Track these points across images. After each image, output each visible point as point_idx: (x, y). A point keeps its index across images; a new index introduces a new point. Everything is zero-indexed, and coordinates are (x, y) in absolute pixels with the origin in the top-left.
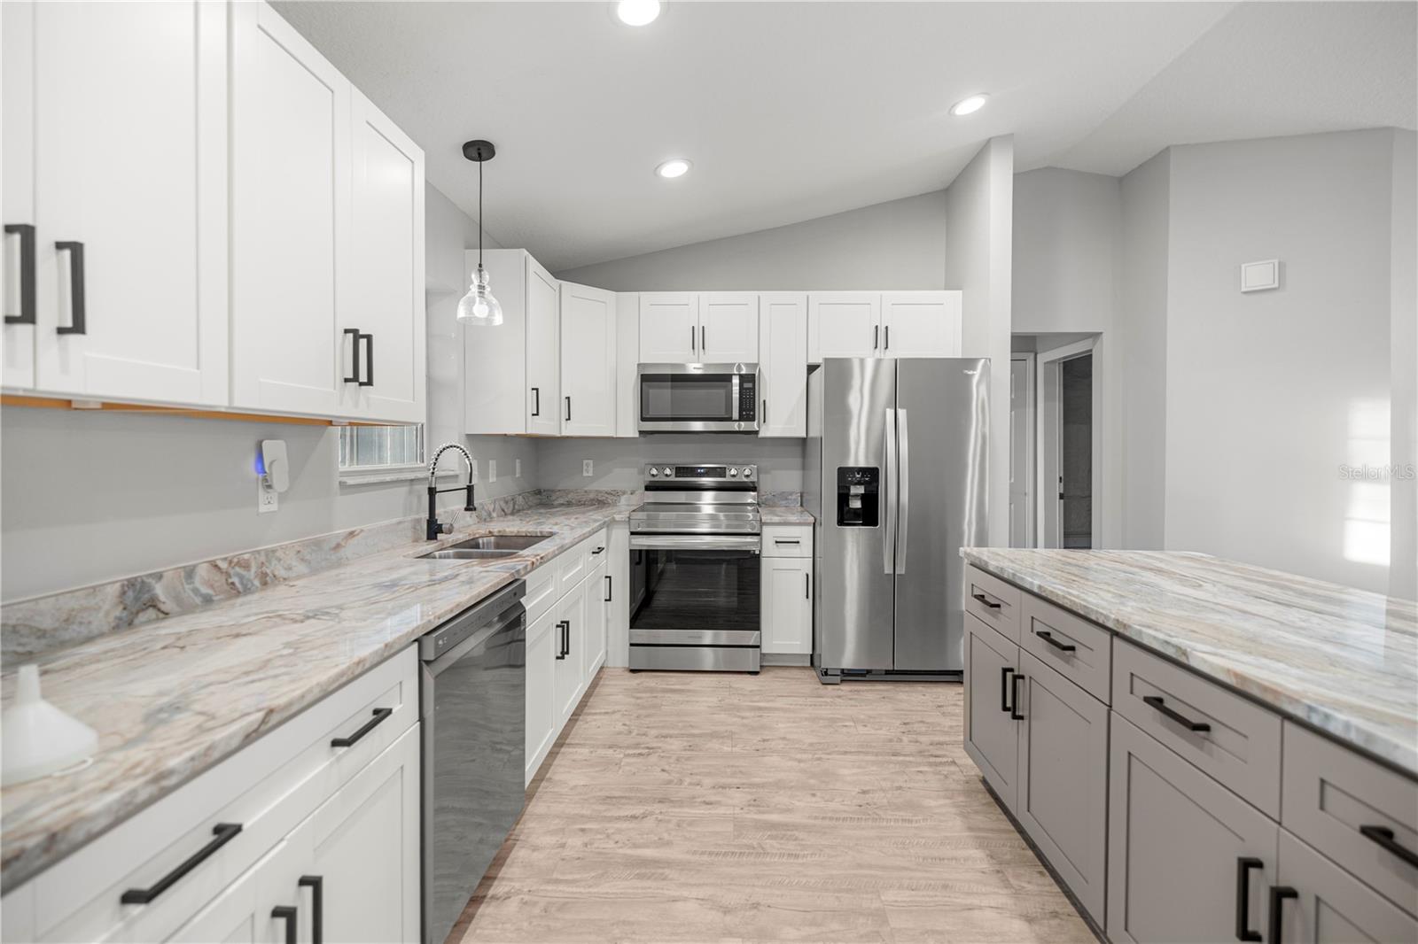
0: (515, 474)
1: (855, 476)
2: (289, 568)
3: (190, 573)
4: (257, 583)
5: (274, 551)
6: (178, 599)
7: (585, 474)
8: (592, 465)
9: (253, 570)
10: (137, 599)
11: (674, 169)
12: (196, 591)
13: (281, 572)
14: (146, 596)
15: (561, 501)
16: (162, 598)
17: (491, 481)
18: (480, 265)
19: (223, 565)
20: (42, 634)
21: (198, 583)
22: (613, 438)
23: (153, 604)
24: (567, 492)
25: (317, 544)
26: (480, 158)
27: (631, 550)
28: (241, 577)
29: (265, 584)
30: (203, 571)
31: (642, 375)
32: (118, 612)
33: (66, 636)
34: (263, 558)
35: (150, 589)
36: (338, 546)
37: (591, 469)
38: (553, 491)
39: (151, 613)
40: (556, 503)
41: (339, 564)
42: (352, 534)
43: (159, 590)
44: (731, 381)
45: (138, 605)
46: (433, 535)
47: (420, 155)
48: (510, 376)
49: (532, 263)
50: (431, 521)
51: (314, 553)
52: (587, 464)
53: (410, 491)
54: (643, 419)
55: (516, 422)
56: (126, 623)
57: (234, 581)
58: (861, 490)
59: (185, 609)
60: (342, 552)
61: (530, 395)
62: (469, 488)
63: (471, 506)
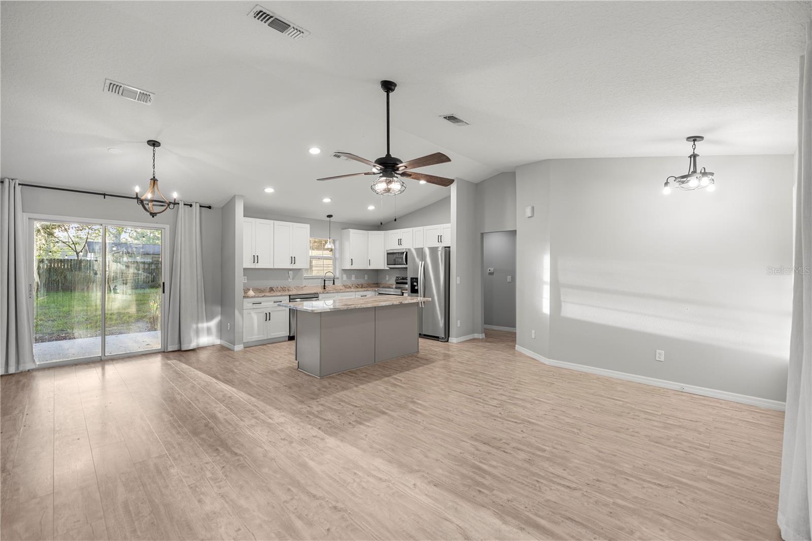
1: (414, 280)
3: (278, 287)
4: (287, 290)
5: (290, 286)
6: (276, 290)
7: (386, 279)
9: (286, 288)
13: (290, 291)
15: (377, 286)
18: (330, 238)
19: (282, 287)
20: (262, 290)
22: (384, 269)
23: (273, 290)
24: (383, 284)
30: (279, 288)
31: (387, 253)
33: (264, 291)
34: (288, 287)
37: (388, 278)
38: (380, 283)
42: (305, 286)
43: (274, 288)
44: (403, 254)
45: (271, 289)
46: (324, 288)
47: (308, 226)
48: (347, 256)
49: (352, 231)
50: (324, 286)
51: (297, 288)
52: (387, 276)
53: (321, 280)
54: (388, 264)
55: (348, 266)
56: (270, 291)
57: (283, 289)
58: (416, 284)
59: (277, 291)
60: (303, 289)
61: (351, 260)
62: (334, 280)
63: (334, 284)
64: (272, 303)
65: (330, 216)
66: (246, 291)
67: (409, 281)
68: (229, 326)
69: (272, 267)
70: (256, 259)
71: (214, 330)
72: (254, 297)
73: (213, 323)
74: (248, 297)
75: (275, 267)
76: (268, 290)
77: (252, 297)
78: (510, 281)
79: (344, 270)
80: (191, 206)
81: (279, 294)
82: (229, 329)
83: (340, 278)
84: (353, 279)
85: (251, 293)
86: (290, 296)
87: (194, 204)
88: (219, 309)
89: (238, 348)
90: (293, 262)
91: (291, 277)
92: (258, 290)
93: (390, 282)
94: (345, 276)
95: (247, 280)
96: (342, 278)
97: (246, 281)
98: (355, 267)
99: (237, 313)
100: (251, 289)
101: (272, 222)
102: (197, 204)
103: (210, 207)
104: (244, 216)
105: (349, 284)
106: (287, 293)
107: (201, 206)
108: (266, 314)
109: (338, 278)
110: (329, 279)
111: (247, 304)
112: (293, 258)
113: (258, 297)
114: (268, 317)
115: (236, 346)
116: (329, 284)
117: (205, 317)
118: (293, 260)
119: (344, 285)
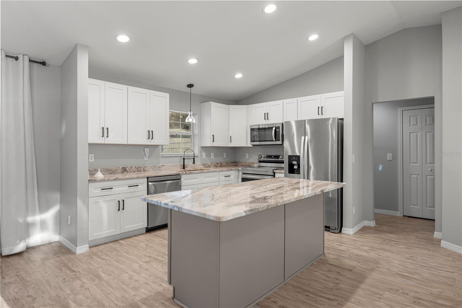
0: (223, 157)
1: (293, 158)
2: (149, 169)
3: (132, 167)
4: (143, 171)
5: (146, 166)
6: (130, 170)
7: (246, 157)
8: (248, 155)
9: (142, 168)
10: (124, 169)
11: (239, 76)
12: (132, 170)
13: (147, 170)
14: (125, 170)
15: (240, 165)
16: (128, 170)
17: (211, 158)
18: (191, 110)
19: (137, 167)
20: (113, 171)
21: (133, 169)
22: (246, 147)
23: (126, 171)
24: (242, 162)
25: (155, 166)
26: (191, 87)
27: (242, 178)
28: (140, 170)
29: (144, 171)
30: (134, 167)
31: (251, 129)
32: (122, 171)
33: (116, 172)
34: (144, 167)
35: (126, 168)
36: (160, 167)
37: (248, 156)
38: (238, 162)
39: (126, 172)
40: (239, 165)
41: (160, 170)
42: (163, 165)
43: (127, 169)
44: (272, 129)
45: (124, 170)
46: (184, 168)
47: (168, 95)
48: (208, 132)
49: (213, 104)
50: (184, 165)
51: (154, 168)
52: (247, 154)
53: (179, 158)
54: (251, 141)
55: (208, 143)
56: (123, 172)
57: (138, 169)
58: (296, 163)
59: (131, 172)
60: (161, 169)
61: (212, 137)
62: (194, 159)
63: (194, 163)
64: (127, 188)
65: (190, 86)
66: (92, 172)
67: (286, 160)
68: (69, 220)
69: (126, 143)
70: (105, 132)
71: (51, 224)
72: (103, 180)
73: (49, 215)
74: (95, 181)
75: (129, 143)
76: (120, 170)
77: (101, 181)
78: (391, 159)
79: (203, 147)
80: (17, 59)
81: (134, 175)
82: (69, 223)
83: (199, 156)
84: (212, 157)
85: (99, 175)
86: (147, 178)
87: (20, 57)
88: (57, 196)
89: (81, 249)
90: (151, 137)
91: (147, 155)
92: (109, 171)
93: (251, 161)
94: (204, 154)
95: (95, 158)
96: (201, 156)
97: (93, 160)
98: (217, 144)
99: (79, 203)
100: (99, 170)
101: (124, 87)
102: (26, 57)
103: (44, 63)
104: (89, 78)
105: (209, 163)
106: (142, 174)
107: (30, 61)
108: (119, 201)
109: (197, 156)
110: (189, 158)
111: (94, 190)
112: (151, 133)
113: (108, 180)
114: (121, 206)
115: (78, 248)
116: (189, 163)
117: (38, 208)
118: (150, 135)
119: (203, 164)
